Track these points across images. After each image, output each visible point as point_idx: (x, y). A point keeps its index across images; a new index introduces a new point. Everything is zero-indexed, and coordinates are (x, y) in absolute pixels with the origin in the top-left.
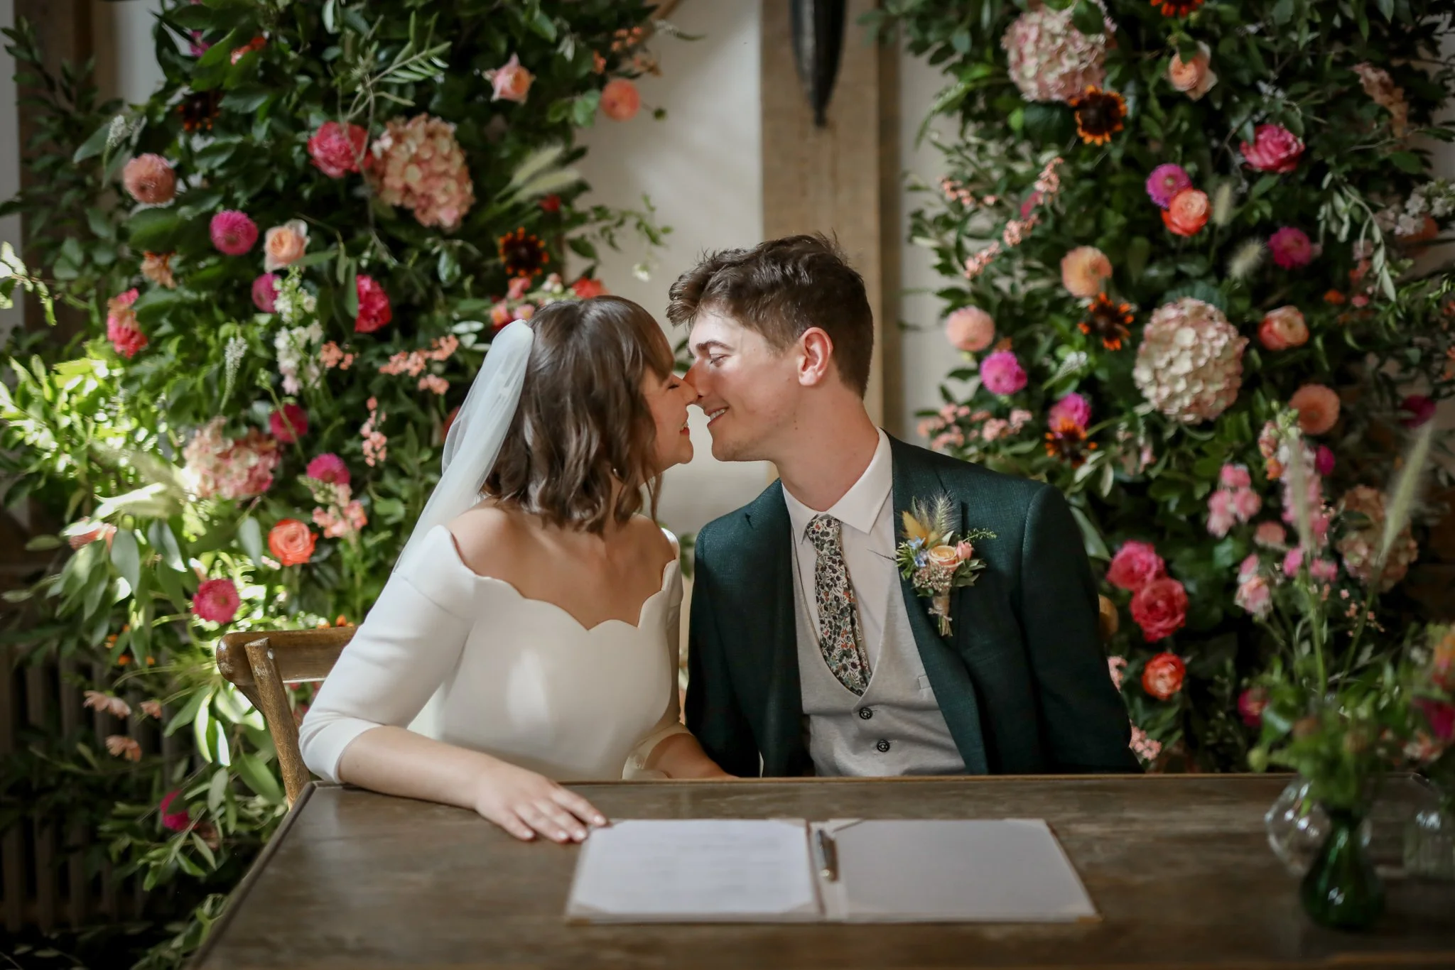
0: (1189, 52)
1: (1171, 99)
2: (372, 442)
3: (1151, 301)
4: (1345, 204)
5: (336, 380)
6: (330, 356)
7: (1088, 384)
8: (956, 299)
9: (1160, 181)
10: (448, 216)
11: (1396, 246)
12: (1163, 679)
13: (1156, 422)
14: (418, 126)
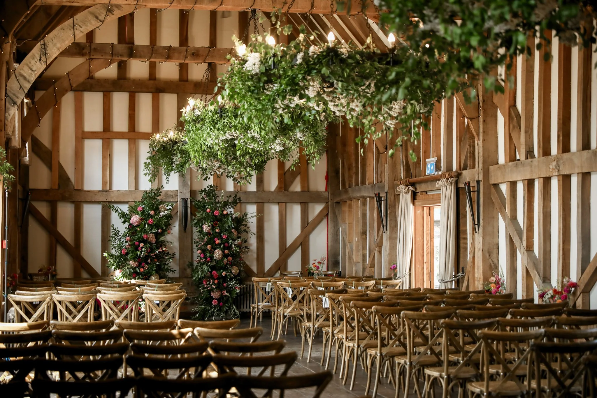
0: (217, 229)
1: (216, 232)
2: (149, 261)
3: (215, 249)
4: (231, 241)
5: (146, 256)
6: (146, 254)
7: (210, 257)
8: (198, 249)
9: (216, 239)
10: (154, 242)
11: (235, 245)
12: (216, 282)
13: (215, 260)
14: (152, 234)
